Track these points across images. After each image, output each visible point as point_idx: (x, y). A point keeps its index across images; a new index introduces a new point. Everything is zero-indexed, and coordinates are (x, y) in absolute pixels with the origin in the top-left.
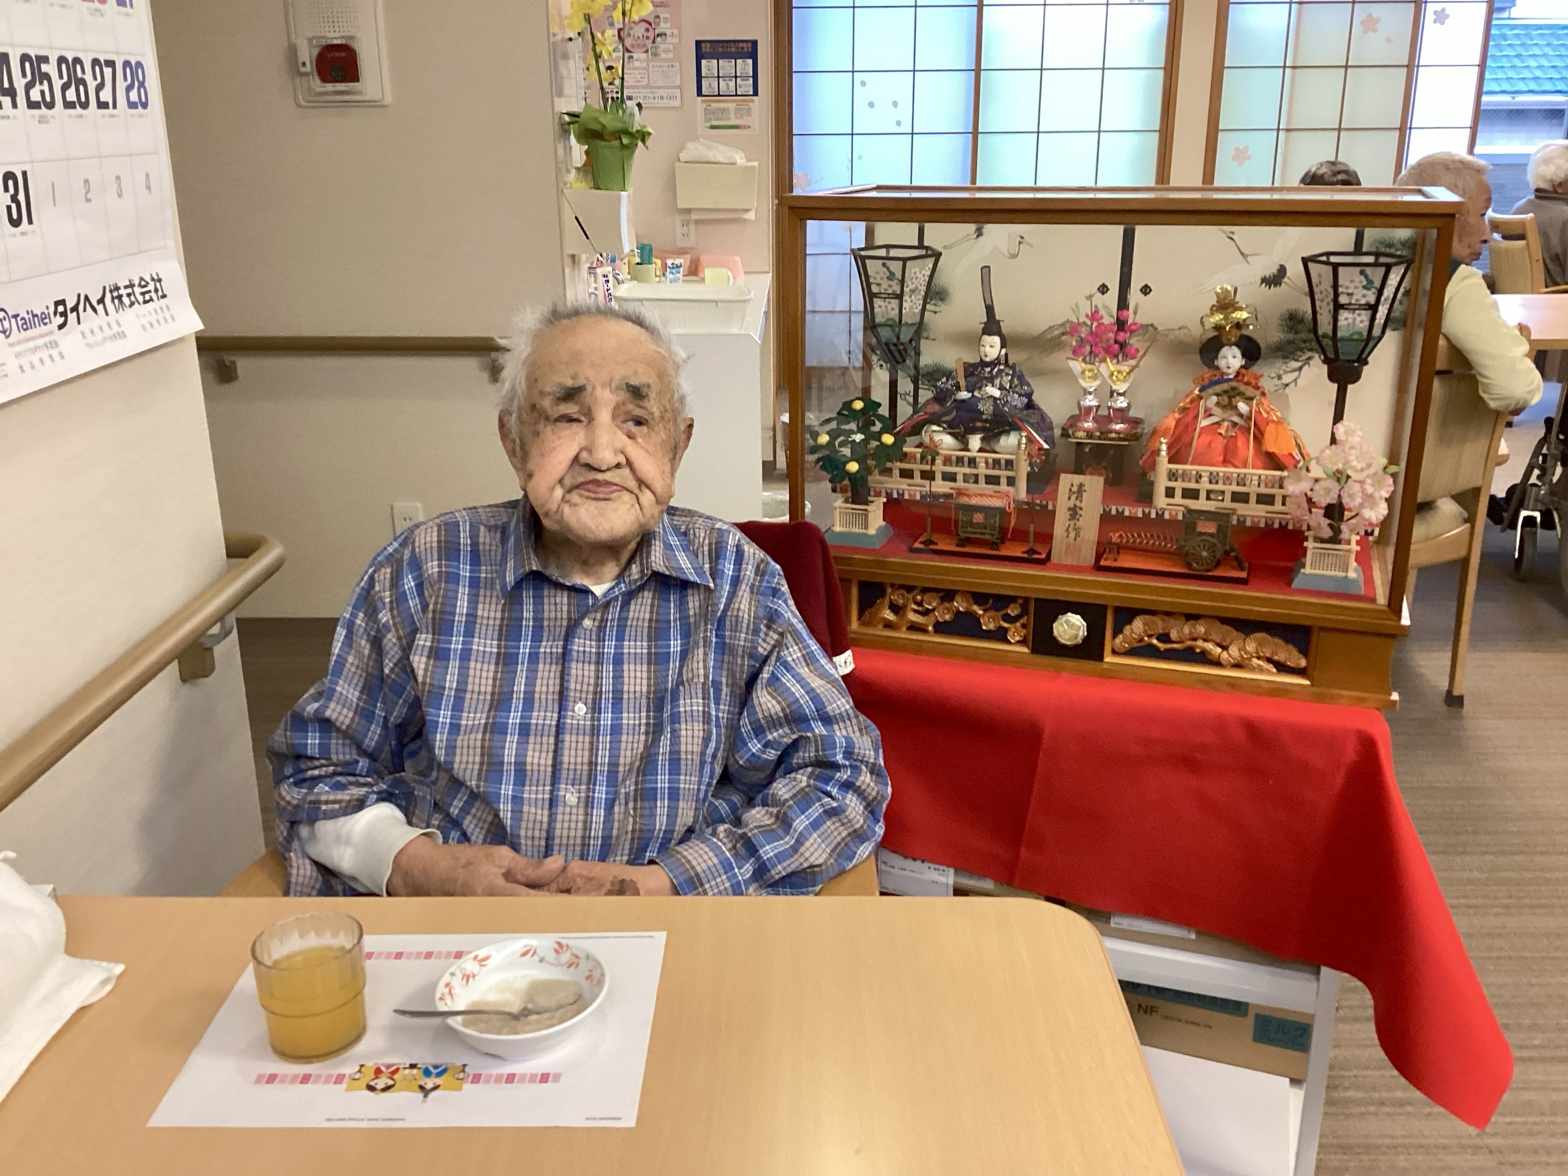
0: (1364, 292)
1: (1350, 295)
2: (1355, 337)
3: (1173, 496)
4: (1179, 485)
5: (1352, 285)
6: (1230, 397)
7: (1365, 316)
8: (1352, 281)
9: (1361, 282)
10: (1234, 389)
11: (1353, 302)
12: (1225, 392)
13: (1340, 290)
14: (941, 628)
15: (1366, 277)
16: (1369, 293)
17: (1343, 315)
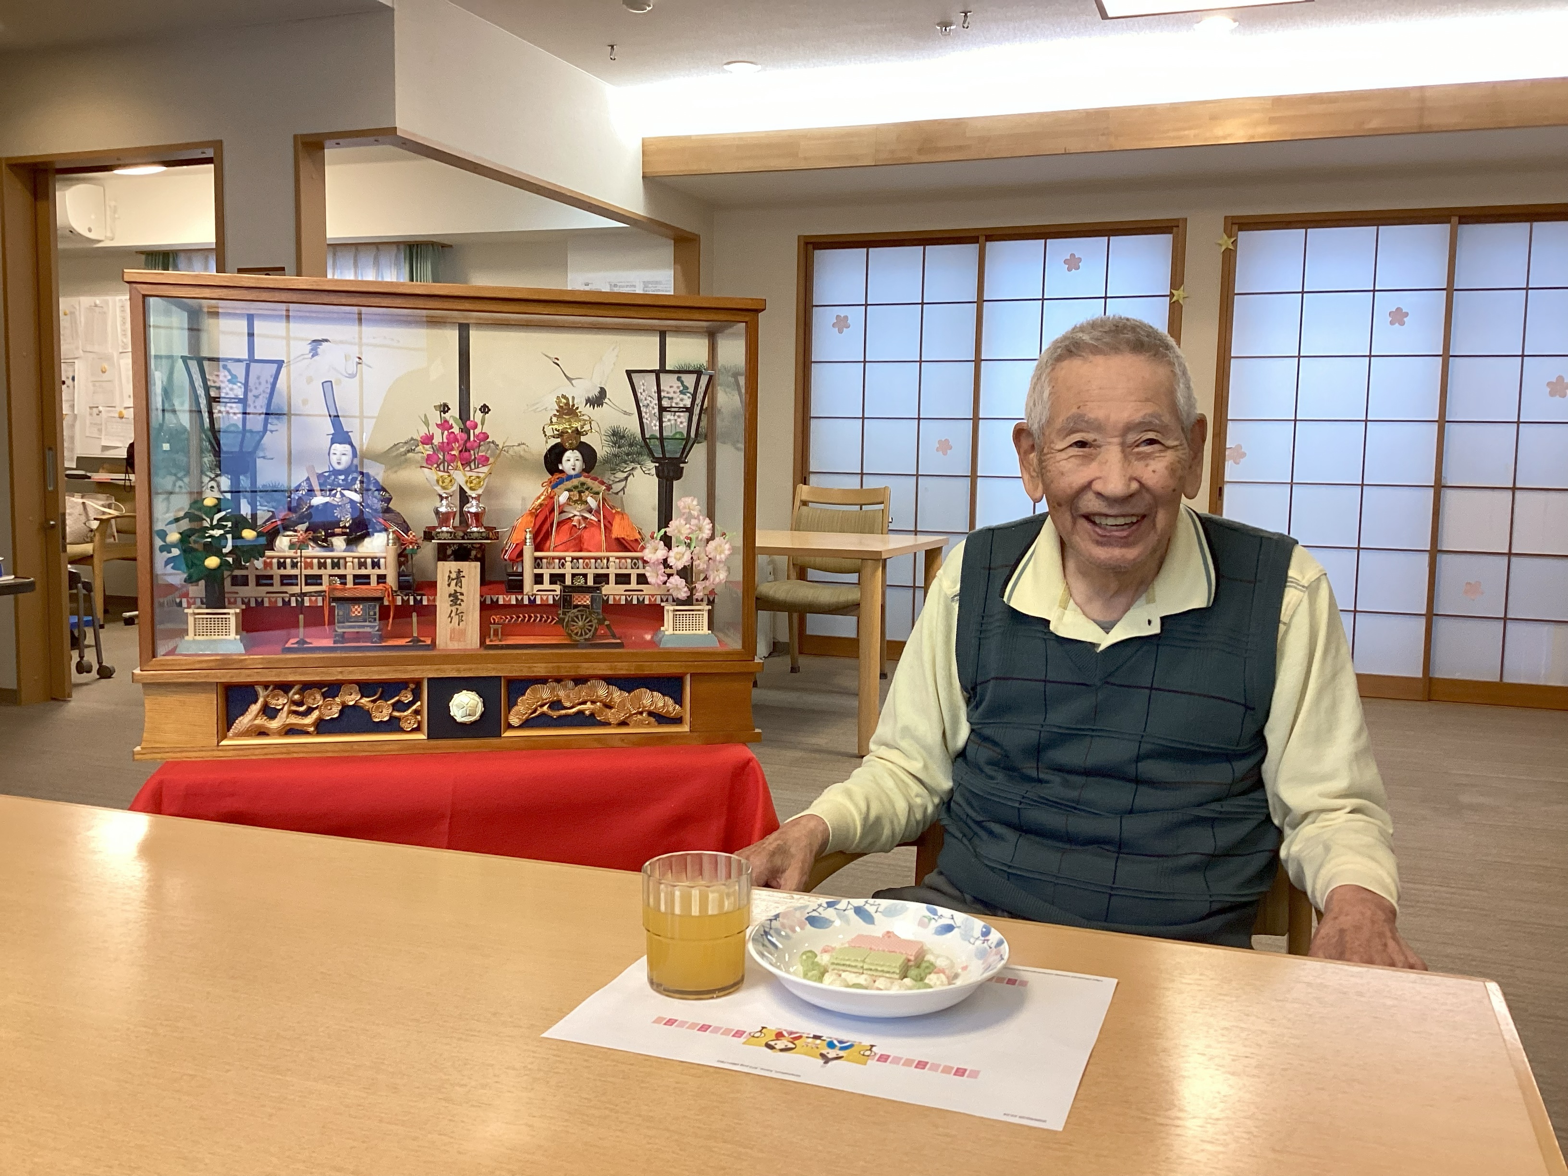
0: (682, 396)
1: (671, 399)
2: (678, 436)
3: (542, 583)
4: (546, 573)
5: (671, 390)
6: (580, 492)
7: (684, 417)
8: (671, 387)
9: (678, 387)
10: (583, 484)
11: (674, 405)
12: (576, 487)
13: (663, 394)
15: (682, 383)
16: (685, 397)
17: (667, 416)
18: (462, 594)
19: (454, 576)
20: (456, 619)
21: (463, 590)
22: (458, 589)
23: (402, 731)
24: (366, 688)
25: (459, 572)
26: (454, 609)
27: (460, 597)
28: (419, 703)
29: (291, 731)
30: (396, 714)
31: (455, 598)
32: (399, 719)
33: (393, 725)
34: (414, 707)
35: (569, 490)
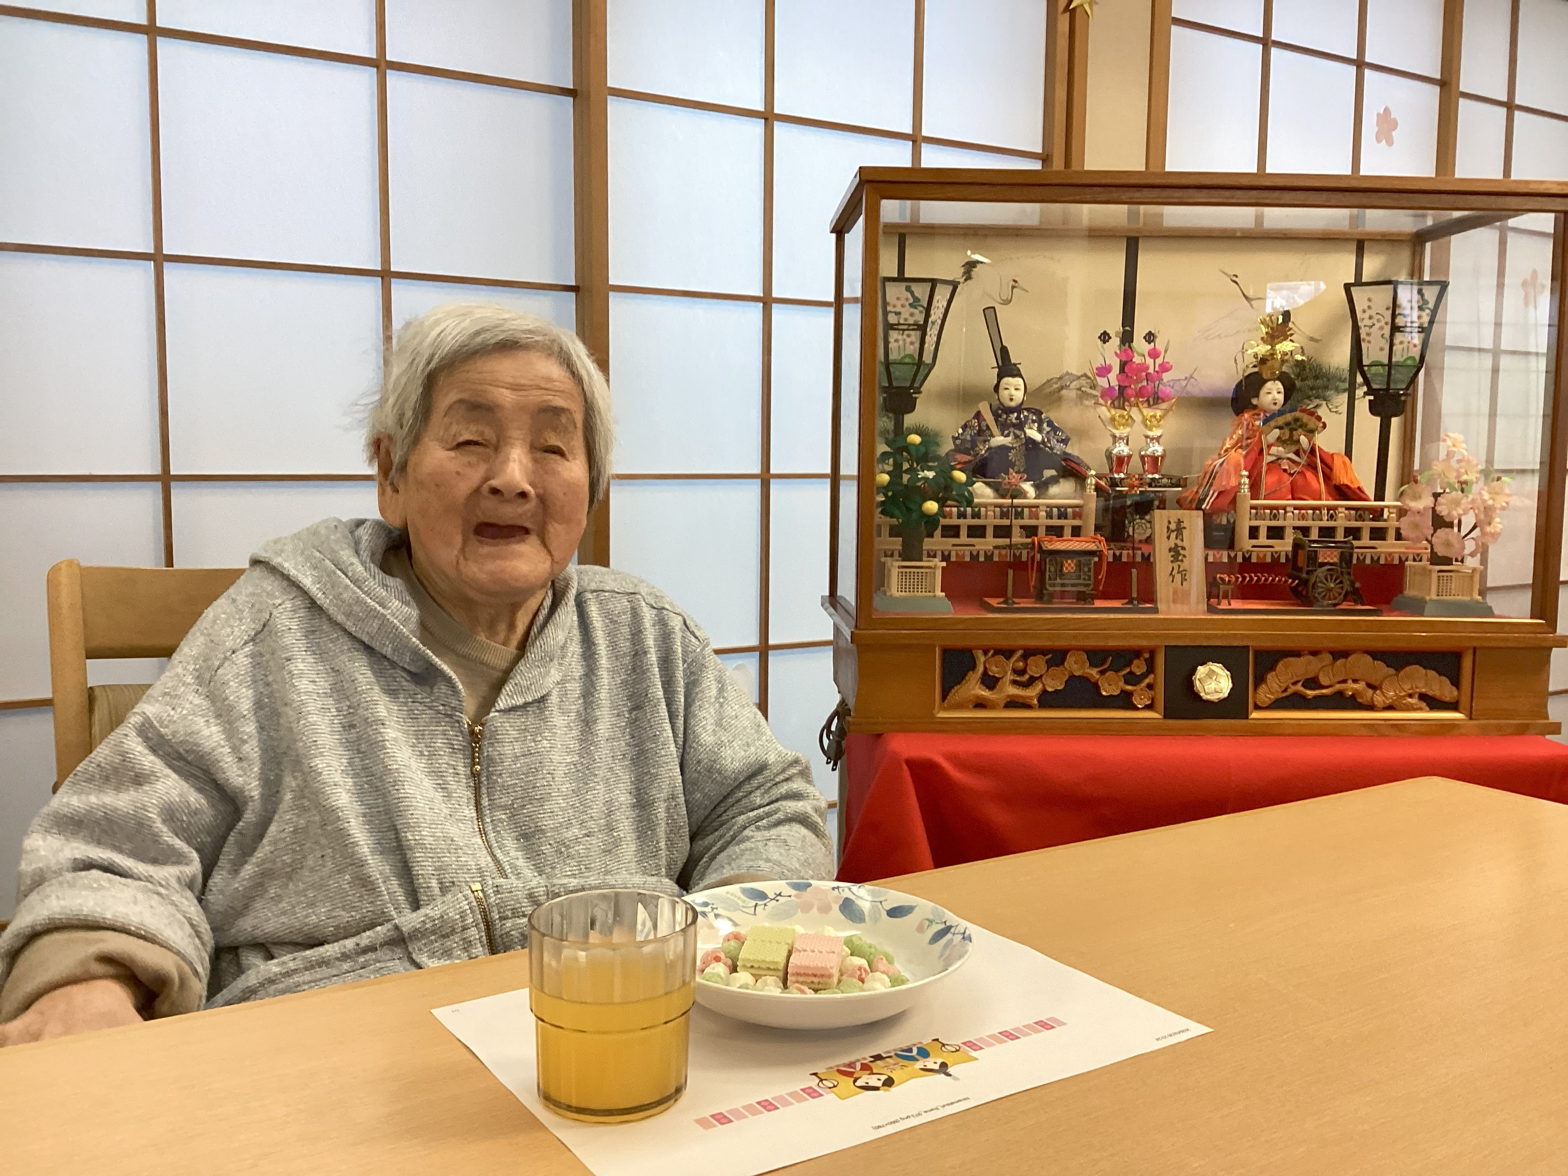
0: (1420, 313)
1: (1407, 316)
2: (1408, 362)
3: (1256, 538)
4: (1263, 525)
5: (1409, 306)
6: (1292, 430)
8: (1409, 301)
9: (1417, 302)
10: (1296, 420)
11: (1409, 324)
12: (1288, 424)
13: (1398, 311)
14: (1047, 700)
17: (1400, 338)
18: (1184, 548)
19: (1173, 526)
20: (1178, 578)
21: (1185, 544)
22: (1179, 542)
23: (1135, 708)
24: (1096, 656)
25: (1179, 522)
26: (1176, 565)
27: (1182, 552)
28: (1152, 676)
29: (1012, 704)
30: (1129, 688)
31: (1176, 553)
32: (1129, 694)
33: (1125, 701)
34: (1147, 681)
35: (1280, 428)
